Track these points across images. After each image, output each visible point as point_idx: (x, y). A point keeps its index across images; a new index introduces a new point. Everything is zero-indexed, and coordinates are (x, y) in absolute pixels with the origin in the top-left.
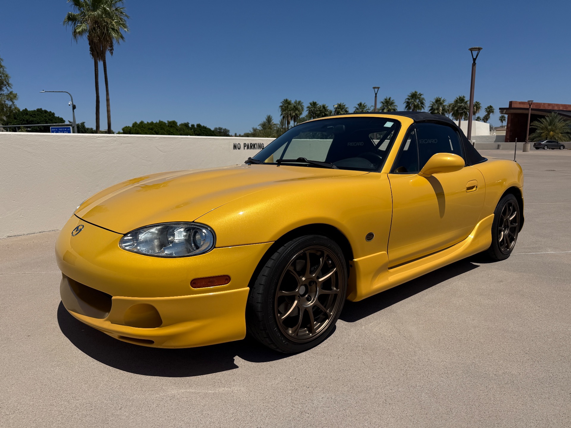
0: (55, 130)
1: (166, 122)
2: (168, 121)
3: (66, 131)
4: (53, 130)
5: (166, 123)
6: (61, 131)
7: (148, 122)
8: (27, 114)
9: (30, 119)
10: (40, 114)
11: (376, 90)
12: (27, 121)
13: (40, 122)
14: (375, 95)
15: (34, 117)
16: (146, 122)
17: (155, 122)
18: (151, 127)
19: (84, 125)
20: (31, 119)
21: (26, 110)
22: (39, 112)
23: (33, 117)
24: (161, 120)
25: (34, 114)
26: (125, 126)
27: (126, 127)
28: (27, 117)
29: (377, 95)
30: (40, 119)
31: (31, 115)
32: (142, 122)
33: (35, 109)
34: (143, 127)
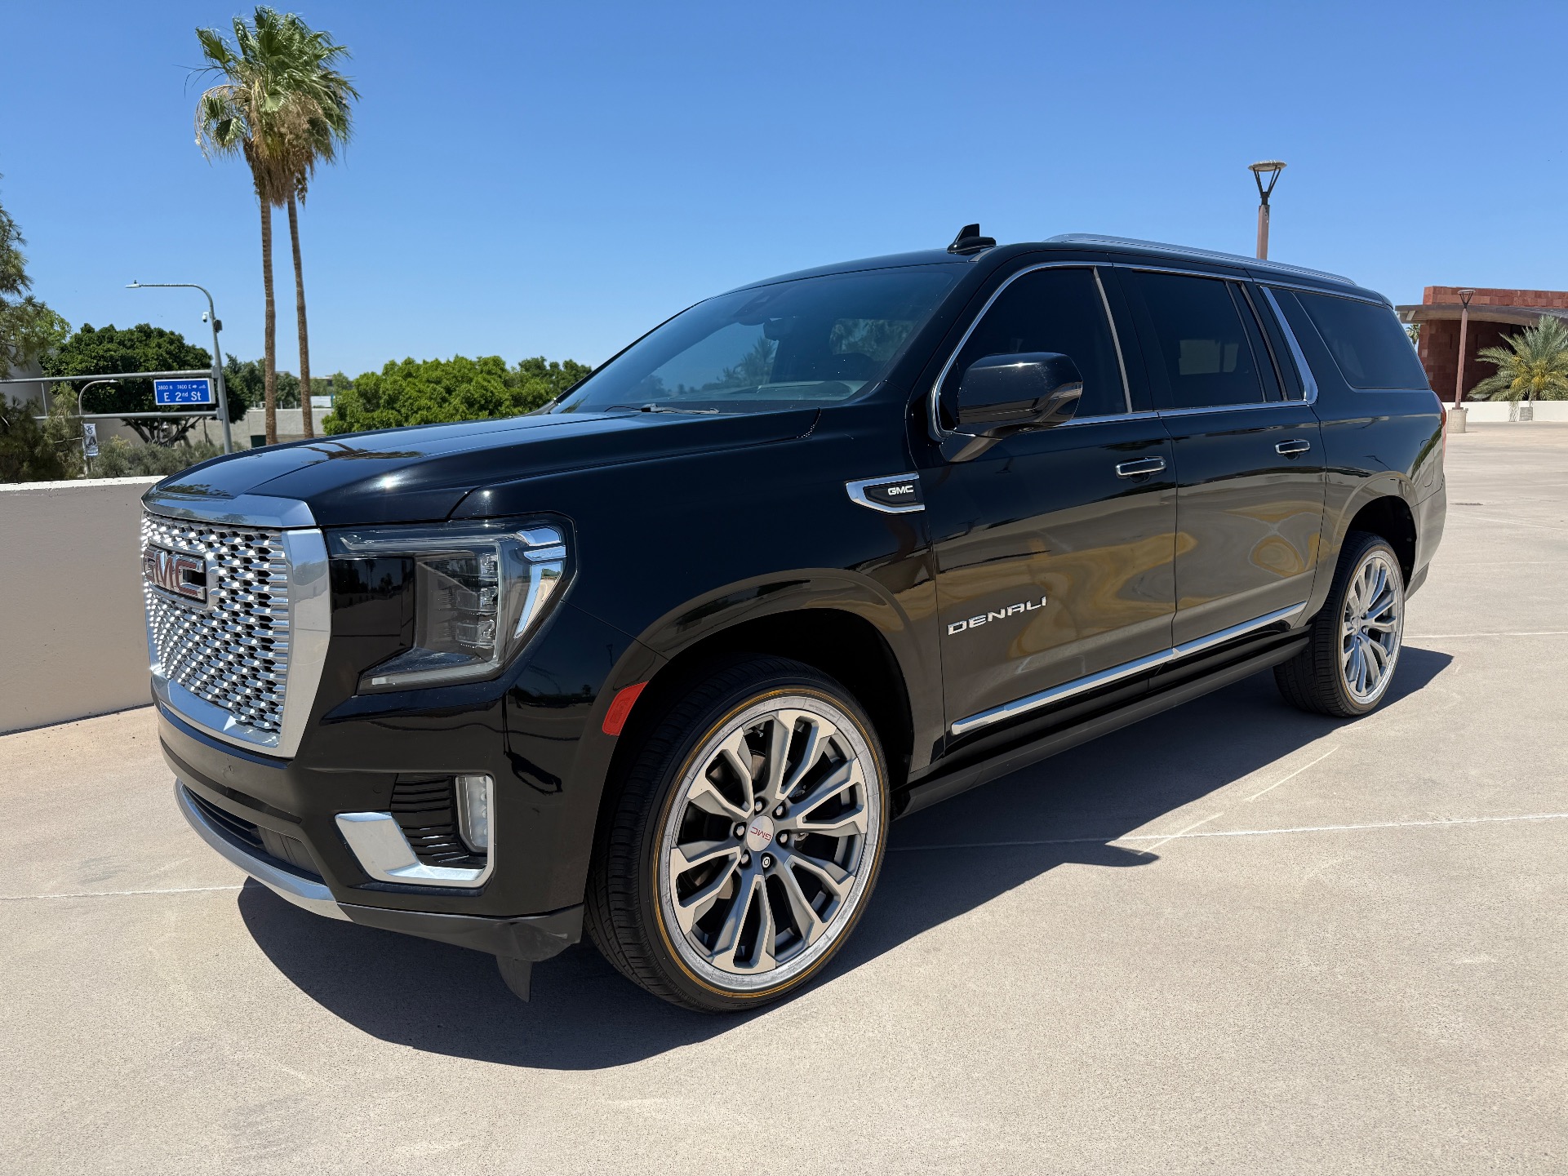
0: (166, 388)
1: (475, 361)
2: (479, 357)
3: (196, 390)
4: (161, 388)
5: (475, 368)
6: (182, 391)
7: (424, 361)
17: (443, 360)
18: (432, 374)
24: (460, 355)
27: (366, 375)
32: (409, 362)
34: (414, 376)
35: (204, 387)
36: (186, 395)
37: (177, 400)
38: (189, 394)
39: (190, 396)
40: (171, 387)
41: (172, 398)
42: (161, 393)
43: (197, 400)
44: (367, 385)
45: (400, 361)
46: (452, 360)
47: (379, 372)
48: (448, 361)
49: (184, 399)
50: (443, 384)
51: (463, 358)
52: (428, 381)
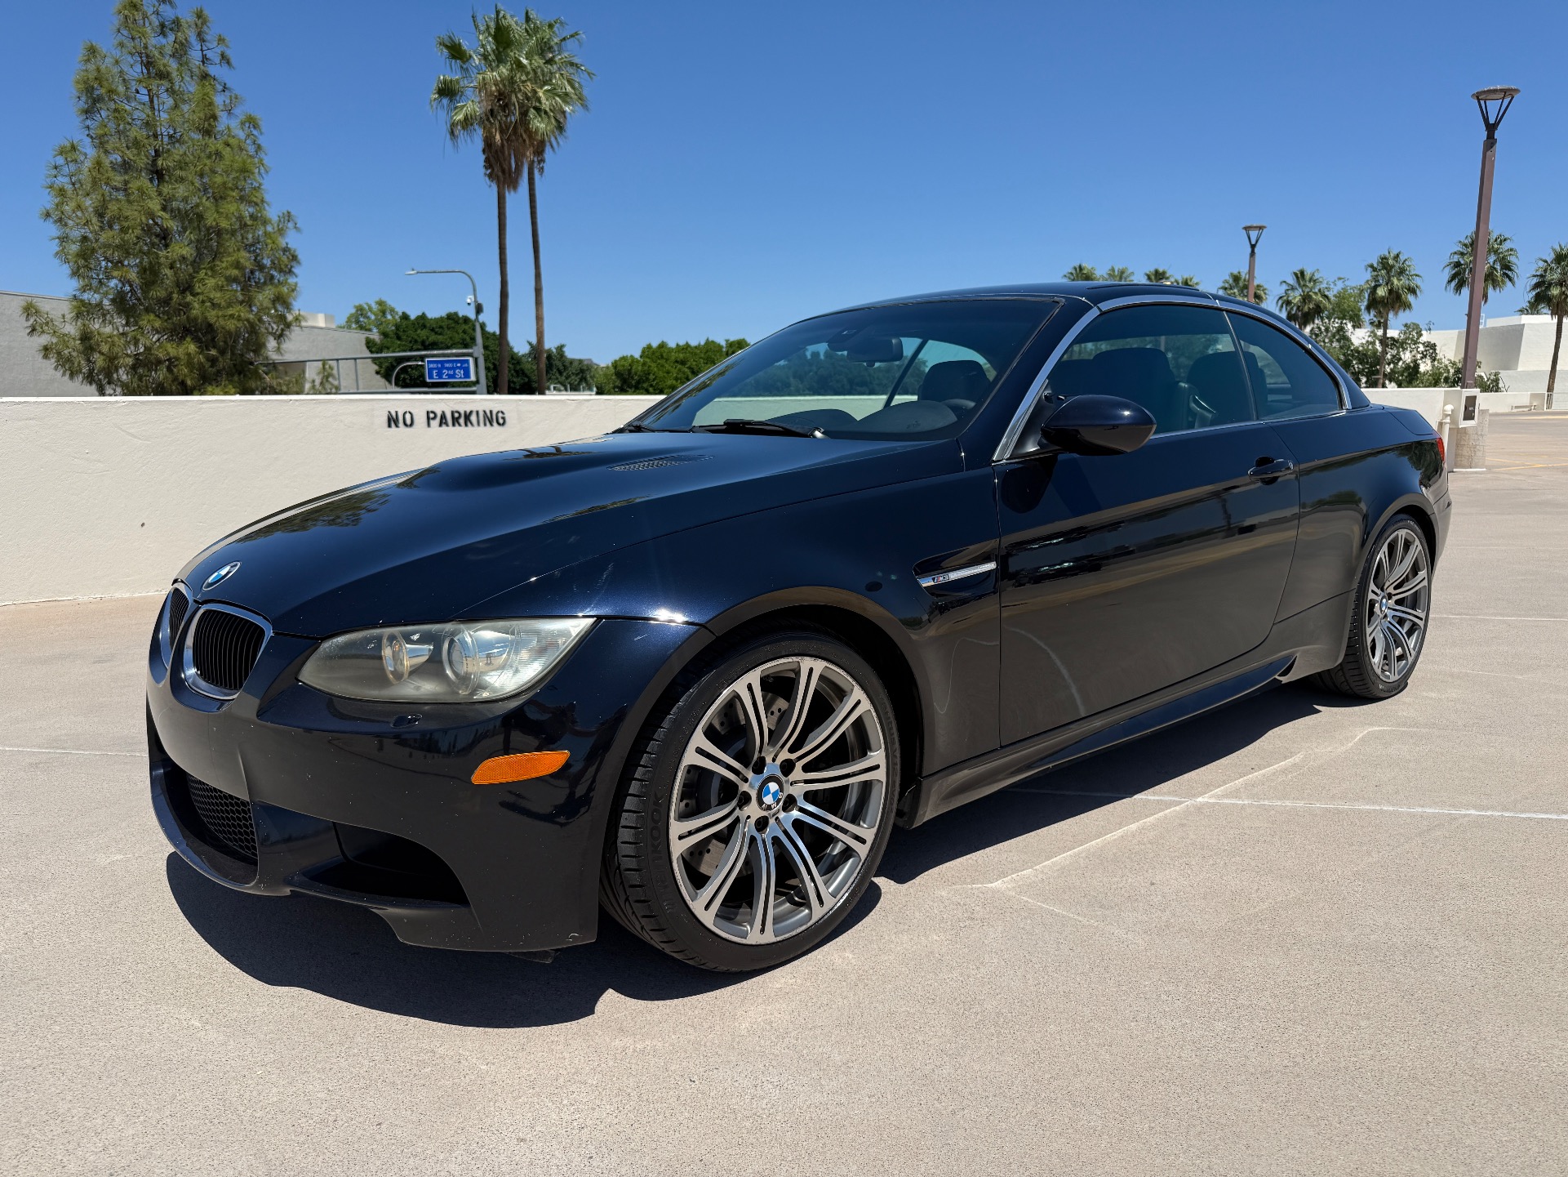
0: (435, 366)
1: (723, 343)
2: (727, 341)
3: (460, 368)
4: (431, 366)
5: (722, 347)
6: (448, 369)
7: (677, 345)
8: (424, 326)
9: (430, 339)
10: (453, 325)
11: (1254, 234)
12: (423, 343)
13: (452, 345)
14: (1250, 250)
15: (440, 334)
16: (672, 344)
17: (693, 343)
18: (681, 355)
19: (563, 352)
20: (433, 338)
21: (423, 317)
22: (451, 322)
23: (436, 333)
24: (710, 339)
25: (441, 327)
26: (622, 356)
27: (624, 358)
28: (423, 334)
29: (1256, 250)
30: (451, 338)
31: (433, 330)
32: (662, 345)
33: (444, 314)
34: (662, 356)
35: (466, 365)
36: (451, 372)
37: (444, 377)
38: (454, 372)
39: (455, 374)
40: (440, 366)
41: (440, 375)
42: (430, 370)
43: (461, 378)
44: (624, 366)
45: (655, 345)
46: (702, 343)
47: (637, 355)
48: (699, 345)
49: (450, 376)
50: (688, 364)
51: (713, 342)
52: (677, 362)
